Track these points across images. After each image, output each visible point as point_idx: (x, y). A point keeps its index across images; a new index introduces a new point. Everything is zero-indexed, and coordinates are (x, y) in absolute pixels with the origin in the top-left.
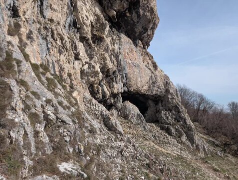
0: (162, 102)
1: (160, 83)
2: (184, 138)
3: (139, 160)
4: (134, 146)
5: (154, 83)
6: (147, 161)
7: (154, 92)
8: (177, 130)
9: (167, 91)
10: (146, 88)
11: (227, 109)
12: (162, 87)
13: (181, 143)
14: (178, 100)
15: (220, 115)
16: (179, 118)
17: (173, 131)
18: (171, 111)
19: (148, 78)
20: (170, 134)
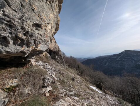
0: (56, 53)
1: (57, 48)
2: (62, 64)
3: (57, 71)
4: (54, 67)
5: (55, 47)
6: (59, 72)
7: (55, 50)
8: (60, 62)
9: (59, 50)
10: (53, 48)
11: (69, 57)
12: (58, 49)
13: (61, 65)
14: (61, 54)
15: (68, 58)
16: (61, 59)
17: (59, 62)
18: (59, 56)
19: (54, 46)
20: (58, 63)
